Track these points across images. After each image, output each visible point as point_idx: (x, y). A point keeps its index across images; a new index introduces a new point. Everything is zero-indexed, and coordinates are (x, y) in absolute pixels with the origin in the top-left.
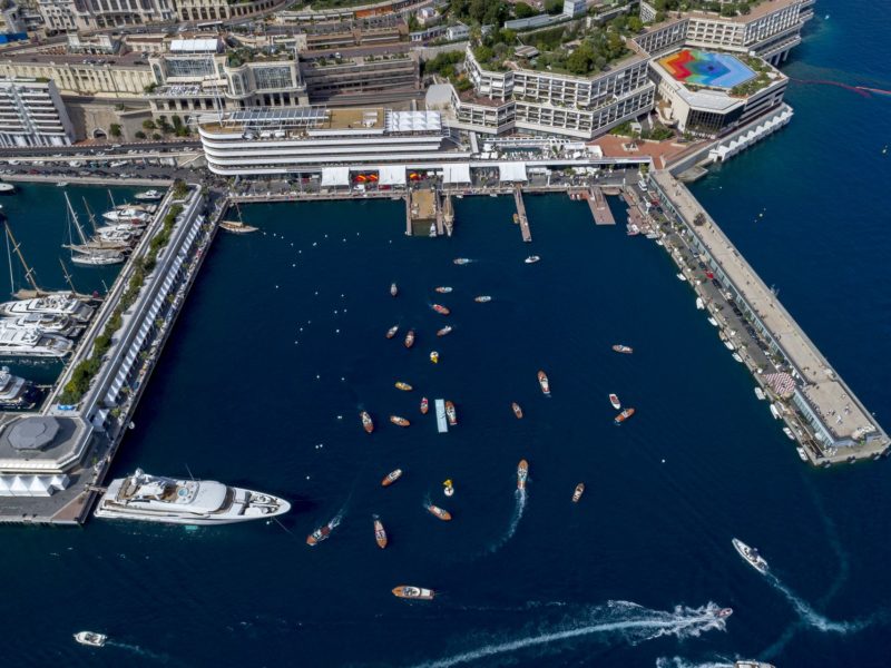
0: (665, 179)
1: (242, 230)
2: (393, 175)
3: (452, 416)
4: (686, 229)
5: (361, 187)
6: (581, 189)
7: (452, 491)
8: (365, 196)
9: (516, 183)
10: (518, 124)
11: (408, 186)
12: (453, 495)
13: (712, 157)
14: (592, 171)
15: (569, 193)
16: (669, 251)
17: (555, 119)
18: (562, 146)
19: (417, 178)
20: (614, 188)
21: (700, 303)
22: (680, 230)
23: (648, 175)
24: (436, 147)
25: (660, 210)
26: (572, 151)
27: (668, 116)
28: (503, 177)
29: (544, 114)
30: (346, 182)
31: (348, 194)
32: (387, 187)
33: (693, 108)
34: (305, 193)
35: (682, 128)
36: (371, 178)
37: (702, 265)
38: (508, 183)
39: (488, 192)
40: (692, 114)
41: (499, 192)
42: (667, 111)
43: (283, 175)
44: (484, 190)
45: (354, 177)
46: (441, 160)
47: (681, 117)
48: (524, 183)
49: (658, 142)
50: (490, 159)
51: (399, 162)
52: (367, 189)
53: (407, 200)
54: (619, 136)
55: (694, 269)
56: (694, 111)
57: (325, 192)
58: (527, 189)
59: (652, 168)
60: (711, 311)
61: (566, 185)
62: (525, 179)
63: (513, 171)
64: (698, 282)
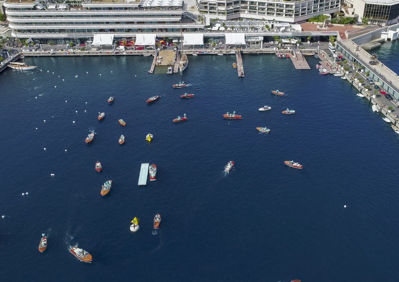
0: (350, 44)
2: (146, 39)
4: (364, 68)
5: (122, 47)
6: (286, 52)
8: (124, 54)
9: (238, 46)
10: (242, 15)
11: (157, 46)
13: (384, 37)
14: (294, 41)
15: (277, 54)
16: (351, 82)
17: (268, 9)
18: (272, 25)
19: (164, 43)
20: (311, 52)
21: (374, 108)
22: (360, 70)
23: (336, 43)
24: (179, 19)
25: (343, 59)
26: (279, 28)
27: (350, 13)
28: (228, 42)
29: (260, 6)
30: (110, 43)
31: (111, 52)
32: (141, 48)
33: (367, 3)
34: (79, 51)
35: (360, 20)
36: (129, 42)
37: (377, 87)
38: (232, 46)
39: (216, 53)
40: (368, 6)
41: (225, 53)
42: (350, 10)
43: (65, 39)
44: (214, 51)
45: (117, 41)
46: (184, 30)
47: (360, 12)
48: (243, 46)
49: (343, 25)
50: (218, 30)
51: (153, 30)
52: (126, 49)
53: (155, 56)
54: (315, 23)
55: (370, 90)
56: (368, 5)
57: (94, 50)
58: (245, 51)
59: (339, 38)
60: (384, 113)
61: (275, 48)
62: (244, 43)
63: (235, 38)
64: (374, 96)
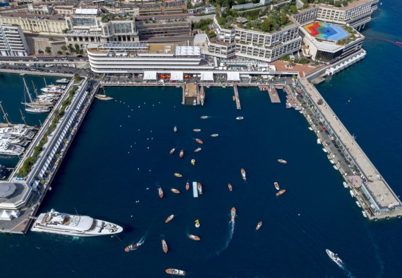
0: (304, 82)
1: (106, 99)
2: (177, 76)
3: (200, 190)
4: (314, 106)
5: (162, 81)
6: (265, 86)
7: (199, 225)
8: (164, 85)
9: (234, 82)
10: (237, 54)
11: (184, 81)
12: (199, 227)
13: (327, 73)
14: (271, 77)
15: (259, 87)
16: (305, 116)
17: (254, 52)
18: (257, 65)
19: (188, 78)
20: (281, 86)
21: (319, 141)
22: (311, 107)
23: (297, 80)
24: (198, 63)
25: (302, 97)
26: (261, 68)
27: (307, 53)
28: (229, 78)
29: (249, 50)
30: (155, 78)
31: (156, 84)
32: (174, 81)
33: (319, 49)
34: (136, 83)
35: (313, 59)
36: (167, 77)
37: (320, 123)
38: (231, 81)
39: (221, 85)
40: (319, 52)
41: (226, 85)
42: (307, 50)
43: (125, 74)
45: (159, 76)
46: (200, 69)
47: (314, 54)
48: (238, 82)
49: (302, 65)
50: (223, 70)
51: (180, 69)
52: (165, 82)
53: (183, 87)
54: (284, 61)
55: (316, 125)
57: (145, 82)
58: (240, 84)
59: (299, 77)
60: (324, 145)
61: (258, 83)
62: (239, 79)
63: (233, 76)
64: (319, 132)
